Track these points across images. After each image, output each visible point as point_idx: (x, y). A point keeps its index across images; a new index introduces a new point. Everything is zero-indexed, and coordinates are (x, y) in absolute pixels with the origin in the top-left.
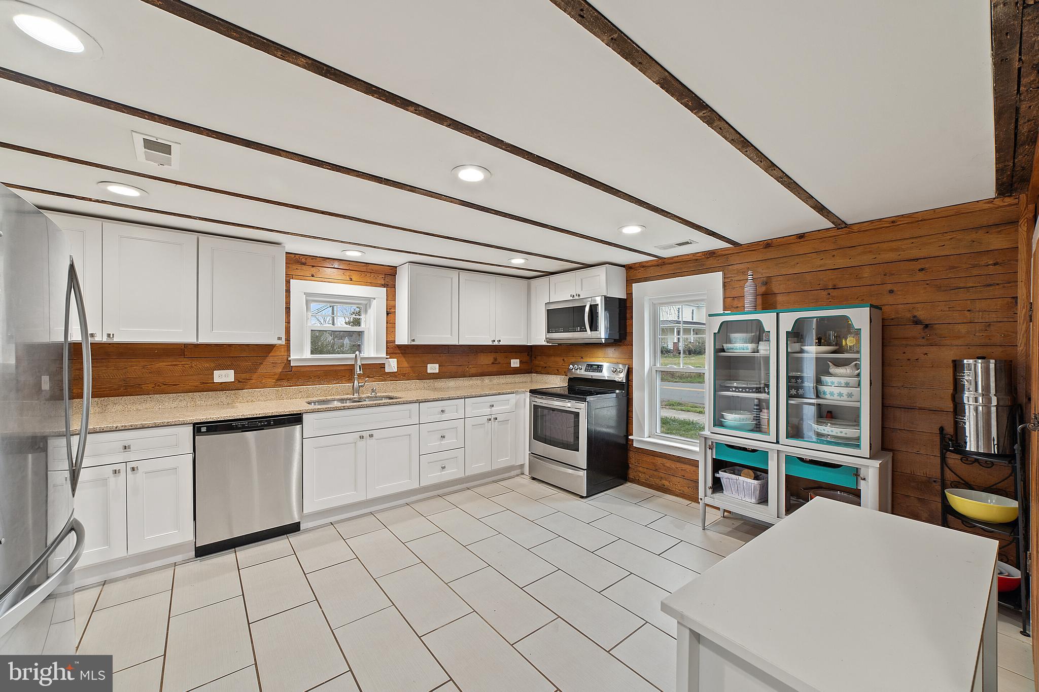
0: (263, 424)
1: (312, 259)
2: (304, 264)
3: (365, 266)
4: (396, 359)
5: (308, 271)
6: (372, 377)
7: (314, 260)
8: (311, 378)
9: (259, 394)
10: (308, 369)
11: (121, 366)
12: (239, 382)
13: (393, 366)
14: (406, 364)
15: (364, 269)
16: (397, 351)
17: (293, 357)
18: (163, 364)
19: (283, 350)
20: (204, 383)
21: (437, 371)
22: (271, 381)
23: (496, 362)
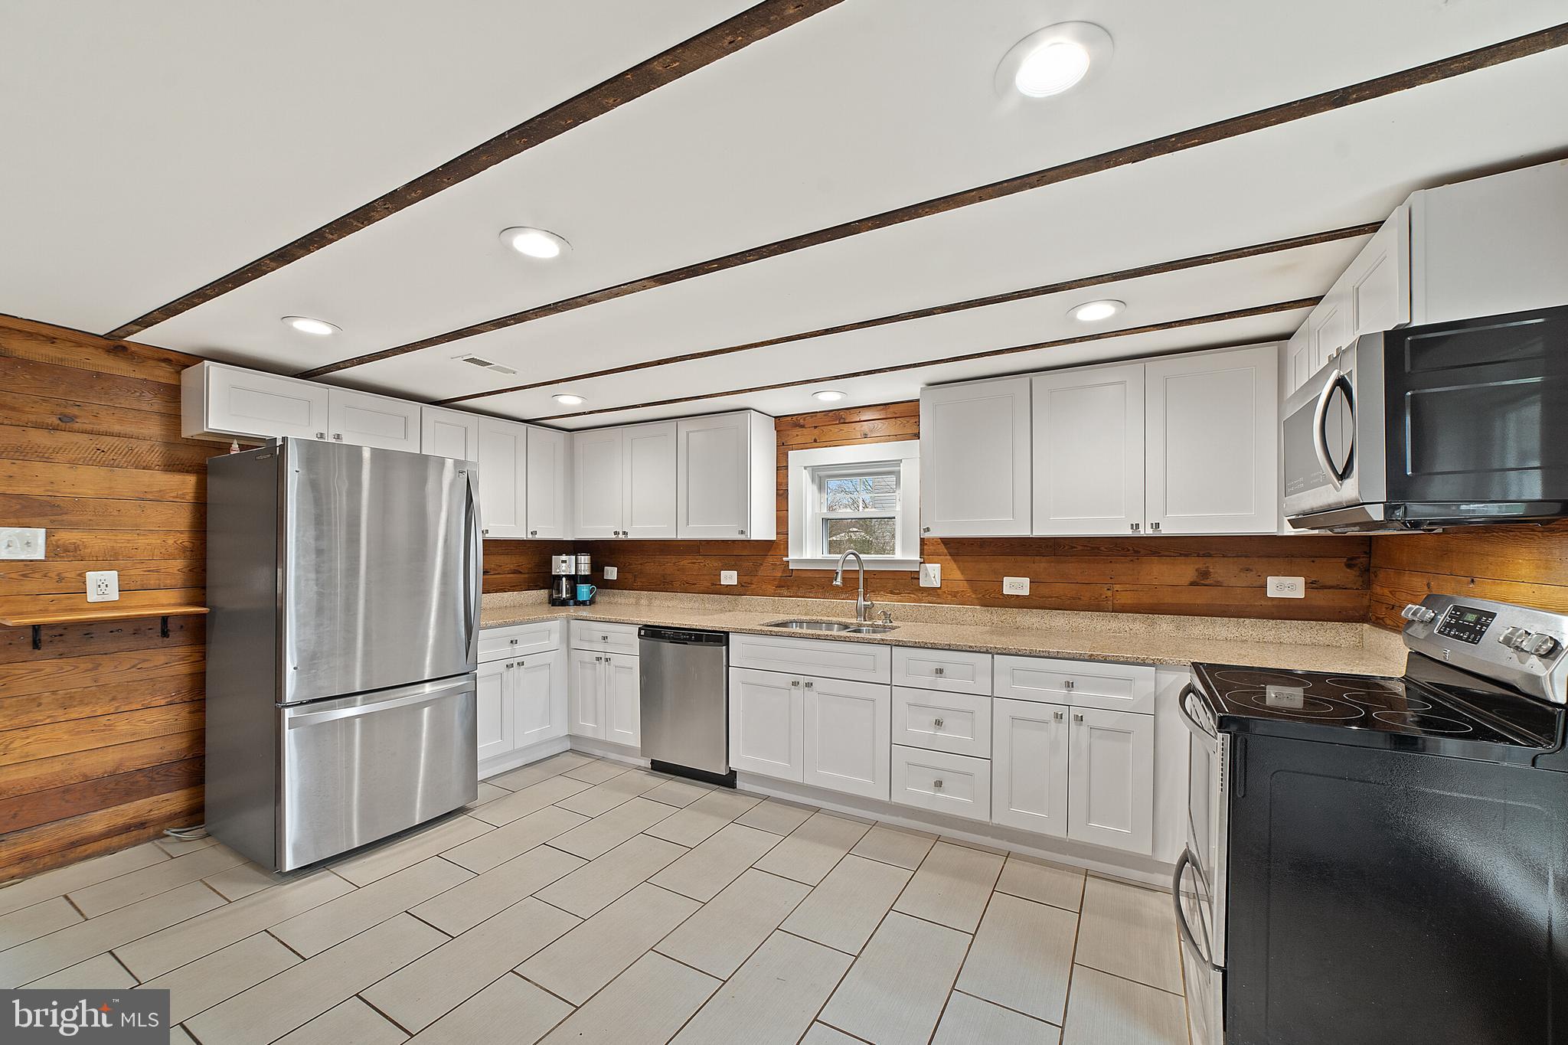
1: (812, 417)
2: (802, 427)
4: (939, 565)
5: (809, 436)
6: (898, 594)
9: (756, 602)
10: (809, 574)
11: (662, 562)
12: (741, 586)
13: (933, 576)
14: (957, 575)
16: (940, 550)
17: (791, 557)
18: (685, 562)
19: (782, 546)
20: (713, 584)
21: (1026, 592)
22: (771, 588)
23: (1208, 582)
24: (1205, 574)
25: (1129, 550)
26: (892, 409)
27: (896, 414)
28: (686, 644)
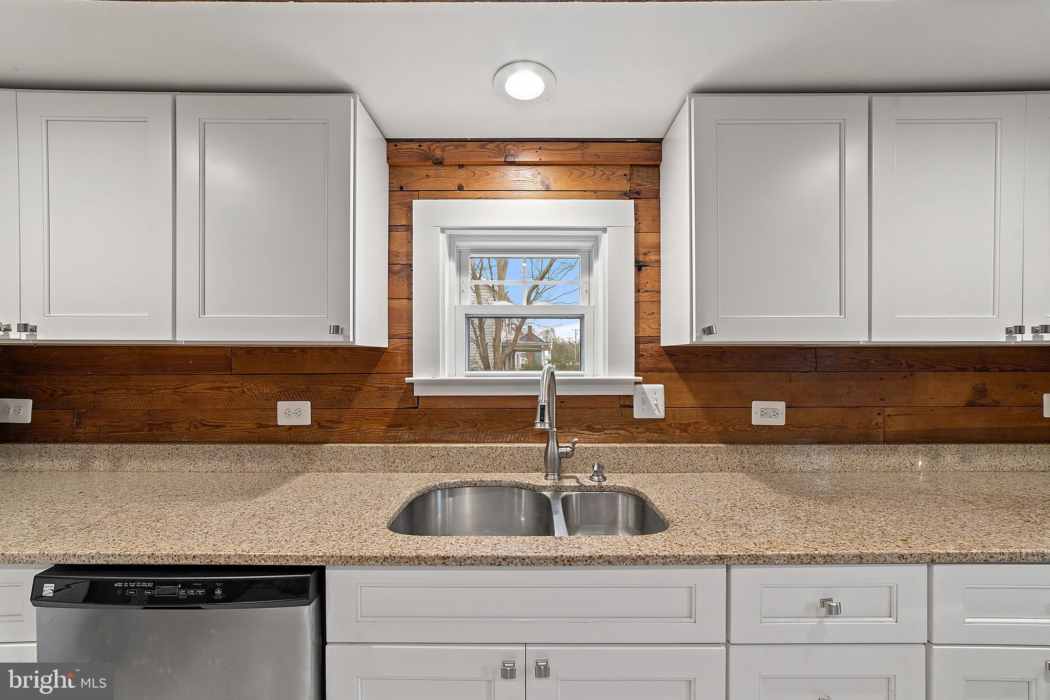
0: (192, 592)
1: (457, 147)
2: (439, 163)
3: (578, 148)
4: (661, 386)
5: (449, 178)
6: (599, 431)
7: (461, 149)
8: (458, 425)
9: (351, 455)
10: (451, 404)
11: (144, 388)
12: (321, 427)
13: (653, 402)
14: (687, 399)
15: (574, 156)
16: (664, 365)
17: (417, 376)
18: (200, 386)
19: (399, 359)
20: (261, 426)
21: (781, 421)
22: (378, 429)
23: (984, 401)
24: (981, 392)
25: (901, 364)
26: (593, 148)
27: (598, 157)
28: (200, 608)
